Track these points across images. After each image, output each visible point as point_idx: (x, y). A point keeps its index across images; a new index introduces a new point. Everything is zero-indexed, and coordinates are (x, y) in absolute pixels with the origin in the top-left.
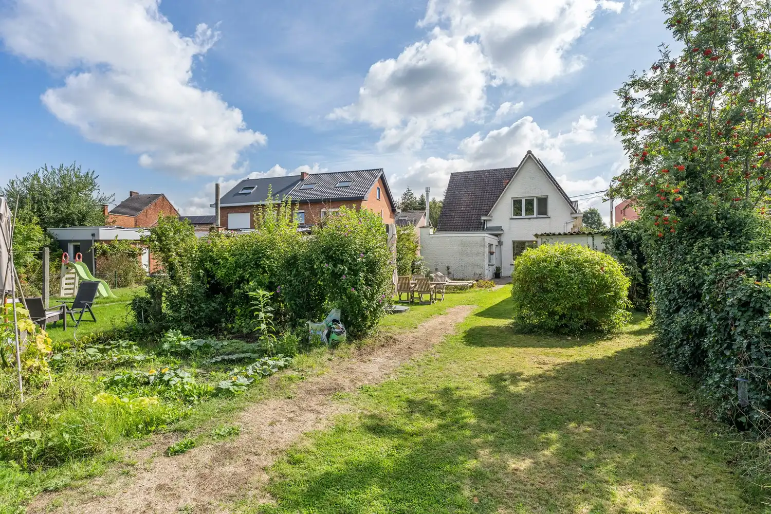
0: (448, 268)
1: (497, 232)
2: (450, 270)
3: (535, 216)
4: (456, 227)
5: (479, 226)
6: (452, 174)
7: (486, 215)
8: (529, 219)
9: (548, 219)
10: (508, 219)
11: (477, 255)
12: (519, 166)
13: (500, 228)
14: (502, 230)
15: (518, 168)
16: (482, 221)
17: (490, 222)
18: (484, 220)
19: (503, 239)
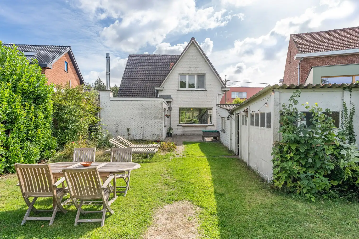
0: (128, 130)
1: (169, 100)
2: (130, 132)
3: (196, 89)
4: (133, 95)
5: (154, 95)
6: (129, 55)
7: (159, 86)
8: (192, 90)
9: (205, 92)
10: (176, 91)
11: (156, 117)
12: (182, 54)
13: (169, 97)
14: (171, 98)
15: (181, 55)
16: (156, 91)
17: (162, 92)
18: (157, 90)
19: (172, 105)
